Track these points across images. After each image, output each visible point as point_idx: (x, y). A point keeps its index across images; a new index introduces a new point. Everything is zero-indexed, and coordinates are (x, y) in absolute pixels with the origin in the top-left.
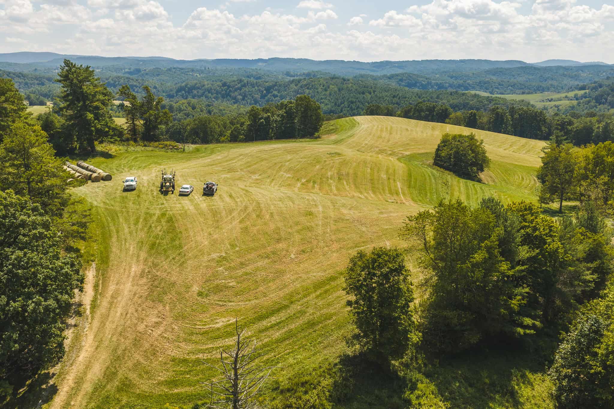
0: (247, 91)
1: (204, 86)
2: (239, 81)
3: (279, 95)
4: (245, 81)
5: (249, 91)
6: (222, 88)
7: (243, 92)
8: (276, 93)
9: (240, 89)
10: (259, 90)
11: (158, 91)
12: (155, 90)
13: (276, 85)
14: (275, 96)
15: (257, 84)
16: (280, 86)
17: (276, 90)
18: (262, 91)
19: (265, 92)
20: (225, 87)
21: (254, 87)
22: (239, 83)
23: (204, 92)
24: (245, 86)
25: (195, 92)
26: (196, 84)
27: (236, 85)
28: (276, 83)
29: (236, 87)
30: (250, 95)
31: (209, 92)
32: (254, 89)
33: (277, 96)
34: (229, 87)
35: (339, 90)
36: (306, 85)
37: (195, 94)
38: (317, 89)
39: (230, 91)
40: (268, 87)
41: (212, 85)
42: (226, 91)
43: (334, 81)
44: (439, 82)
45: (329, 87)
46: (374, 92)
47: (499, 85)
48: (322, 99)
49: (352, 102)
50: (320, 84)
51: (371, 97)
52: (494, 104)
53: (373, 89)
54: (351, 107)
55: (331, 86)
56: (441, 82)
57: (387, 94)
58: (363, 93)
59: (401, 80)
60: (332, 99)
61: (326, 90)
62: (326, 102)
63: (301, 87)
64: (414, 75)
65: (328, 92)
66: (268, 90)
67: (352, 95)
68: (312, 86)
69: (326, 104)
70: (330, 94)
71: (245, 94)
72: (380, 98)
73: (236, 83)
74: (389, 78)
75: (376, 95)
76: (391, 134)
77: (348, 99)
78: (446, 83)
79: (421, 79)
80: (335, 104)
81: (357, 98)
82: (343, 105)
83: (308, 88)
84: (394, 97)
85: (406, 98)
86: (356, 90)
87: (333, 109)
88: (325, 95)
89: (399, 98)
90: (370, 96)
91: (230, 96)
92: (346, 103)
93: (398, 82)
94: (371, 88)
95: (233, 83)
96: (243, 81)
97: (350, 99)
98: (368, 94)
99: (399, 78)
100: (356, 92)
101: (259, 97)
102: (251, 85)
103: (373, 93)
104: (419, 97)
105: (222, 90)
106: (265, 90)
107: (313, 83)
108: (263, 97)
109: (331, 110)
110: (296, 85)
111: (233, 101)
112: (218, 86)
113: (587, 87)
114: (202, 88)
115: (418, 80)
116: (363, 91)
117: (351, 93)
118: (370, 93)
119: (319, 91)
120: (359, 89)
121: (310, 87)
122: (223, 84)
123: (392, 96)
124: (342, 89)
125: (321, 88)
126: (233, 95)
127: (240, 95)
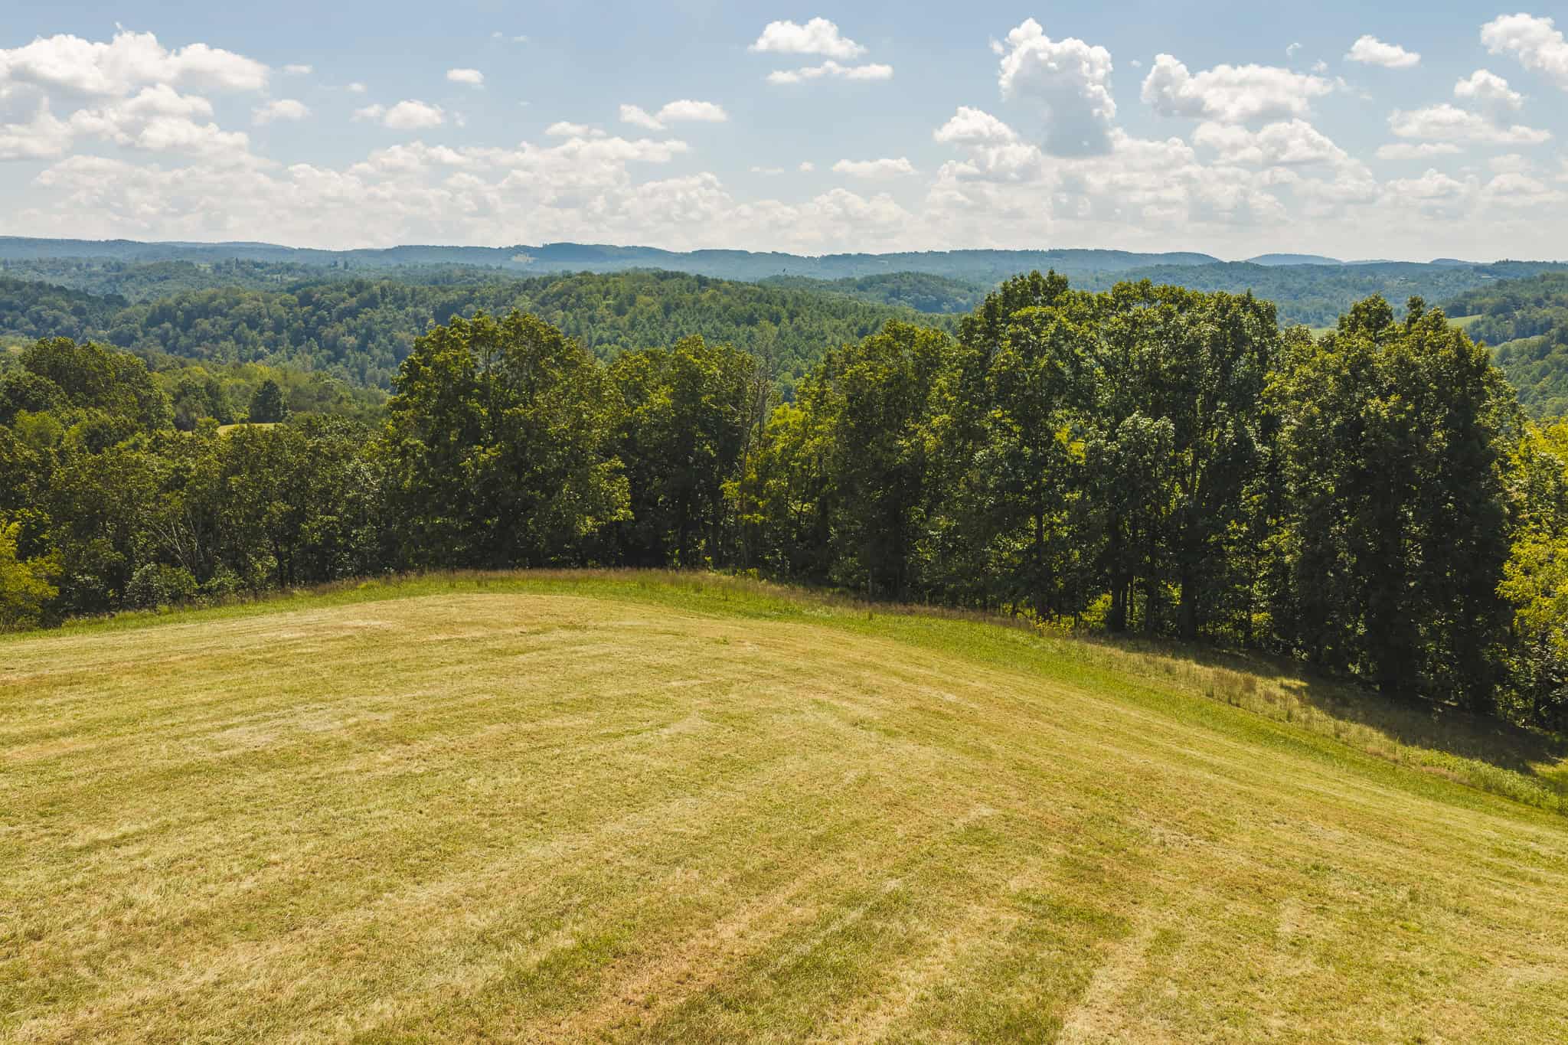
0: (378, 317)
1: (238, 303)
2: (353, 289)
4: (376, 289)
5: (385, 320)
6: (297, 309)
7: (363, 324)
9: (353, 313)
10: (416, 316)
11: (88, 322)
12: (74, 318)
13: (471, 301)
15: (413, 296)
20: (305, 309)
21: (400, 308)
22: (352, 295)
23: (235, 326)
24: (372, 302)
25: (205, 324)
26: (212, 298)
27: (343, 300)
28: (472, 292)
29: (342, 305)
30: (386, 332)
31: (252, 327)
32: (401, 315)
34: (318, 306)
35: (667, 310)
36: (558, 295)
37: (205, 331)
38: (591, 307)
39: (322, 321)
40: (443, 304)
41: (267, 301)
42: (306, 322)
45: (632, 301)
46: (792, 316)
48: (600, 341)
50: (607, 293)
51: (780, 335)
53: (790, 306)
55: (642, 299)
57: (836, 322)
58: (752, 321)
59: (895, 292)
60: (635, 342)
61: (620, 311)
64: (934, 277)
65: (626, 317)
68: (579, 297)
70: (633, 326)
71: (369, 330)
73: (345, 295)
74: (861, 287)
75: (798, 328)
79: (955, 290)
83: (563, 307)
86: (726, 308)
88: (613, 327)
91: (318, 337)
93: (886, 297)
94: (784, 303)
95: (335, 294)
96: (369, 287)
98: (767, 324)
99: (889, 286)
100: (726, 316)
102: (395, 300)
103: (786, 321)
105: (296, 318)
106: (436, 315)
107: (583, 290)
111: (325, 352)
112: (284, 305)
113: (1469, 308)
114: (231, 311)
115: (944, 292)
116: (752, 315)
117: (704, 322)
118: (776, 320)
119: (598, 316)
120: (738, 308)
121: (572, 300)
122: (300, 299)
123: (855, 330)
124: (678, 306)
125: (608, 306)
126: (327, 332)
127: (350, 332)
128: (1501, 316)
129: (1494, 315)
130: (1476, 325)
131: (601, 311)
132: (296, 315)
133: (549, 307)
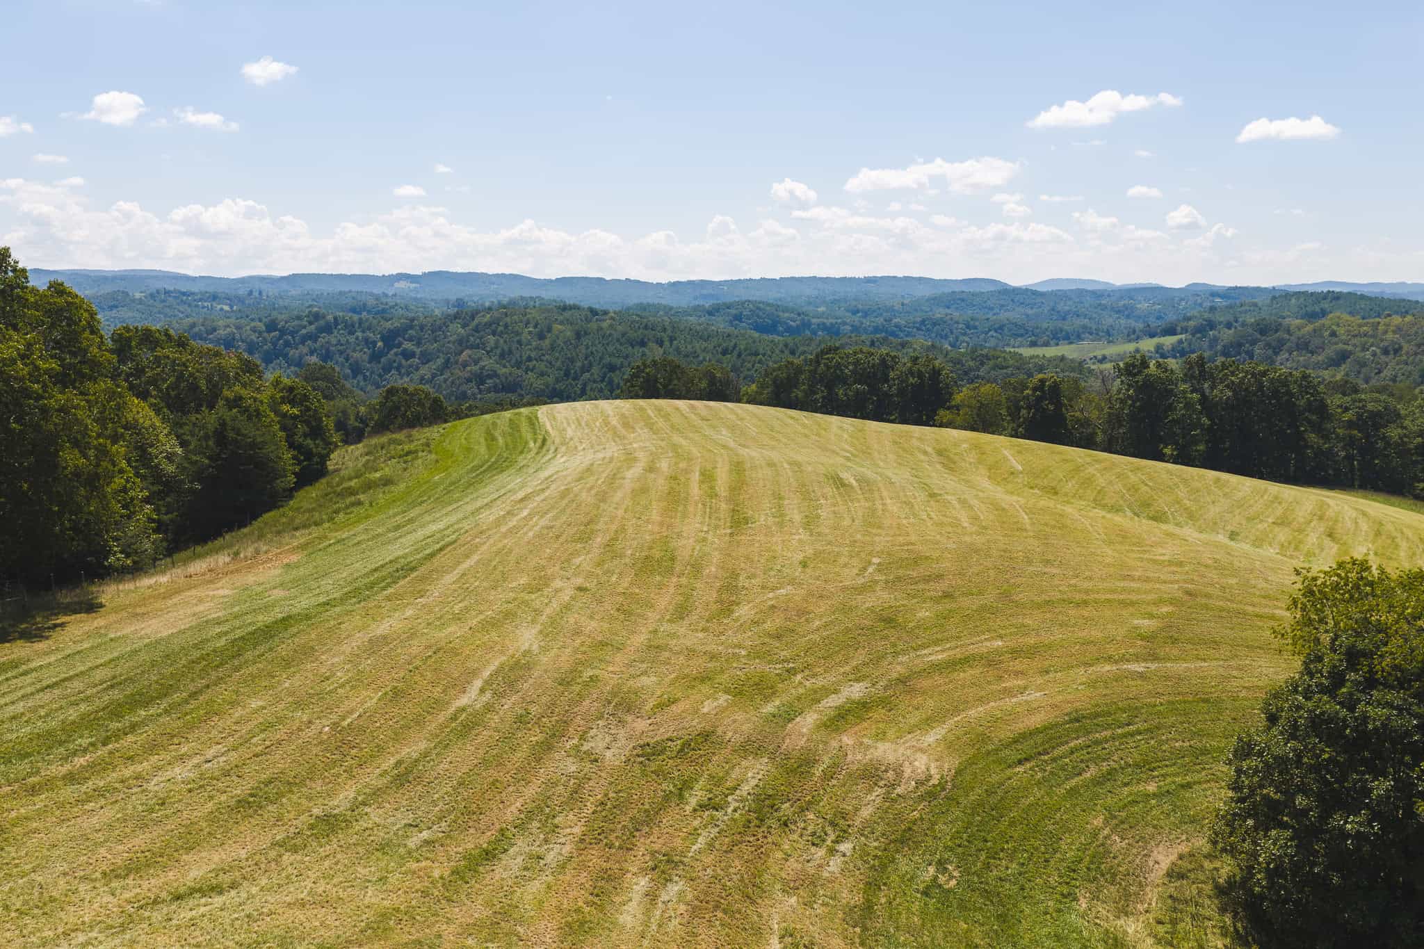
0: (334, 341)
1: (214, 330)
2: (312, 318)
3: (418, 351)
4: (330, 318)
5: (339, 343)
6: (265, 335)
7: (322, 346)
8: (408, 345)
9: (313, 337)
10: (366, 340)
13: (411, 327)
14: (408, 355)
15: (360, 324)
16: (422, 328)
17: (410, 340)
18: (374, 343)
19: (380, 344)
20: (273, 334)
21: (351, 333)
22: (310, 323)
24: (328, 329)
26: (193, 325)
27: (305, 327)
28: (412, 320)
29: (304, 331)
30: (341, 353)
32: (352, 339)
33: (413, 355)
34: (283, 332)
35: (578, 335)
36: (489, 324)
38: (518, 334)
39: (287, 344)
40: (390, 331)
41: (238, 328)
42: (275, 345)
43: (567, 314)
44: (828, 322)
45: (549, 330)
46: (672, 339)
47: (968, 327)
48: (529, 359)
49: (612, 368)
50: (528, 323)
51: (664, 353)
52: (993, 369)
53: (669, 332)
54: (611, 382)
55: (557, 327)
56: (834, 321)
57: (705, 344)
58: (643, 344)
59: (738, 318)
60: (557, 359)
61: (541, 337)
62: (542, 366)
63: (476, 330)
64: (768, 305)
65: (547, 342)
66: (391, 338)
67: (611, 349)
68: (506, 326)
69: (542, 374)
70: (553, 348)
71: (328, 350)
72: (687, 356)
73: (305, 323)
74: (710, 313)
75: (678, 350)
76: (739, 521)
77: (601, 358)
78: (845, 323)
79: (786, 315)
80: (567, 374)
81: (627, 357)
82: (587, 375)
83: (494, 334)
84: (725, 352)
85: (756, 354)
86: (623, 335)
87: (559, 386)
88: (537, 348)
89: (739, 355)
90: (661, 351)
91: (285, 356)
92: (595, 370)
93: (731, 322)
94: (665, 330)
95: (296, 322)
96: (324, 317)
97: (607, 360)
98: (652, 345)
99: (733, 311)
100: (623, 340)
101: (366, 357)
102: (346, 327)
103: (667, 343)
104: (793, 353)
105: (265, 342)
106: (382, 339)
107: (508, 319)
108: (375, 357)
109: (554, 389)
110: (464, 326)
111: (293, 368)
112: (255, 331)
113: (1179, 329)
114: (211, 336)
115: (778, 316)
116: (643, 339)
117: (608, 344)
118: (661, 343)
119: (524, 340)
120: (632, 334)
121: (500, 328)
122: (267, 326)
123: (720, 350)
124: (586, 333)
125: (530, 333)
126: (292, 353)
127: (312, 353)
128: (1199, 335)
129: (1193, 335)
130: (1180, 342)
131: (525, 337)
132: (264, 339)
133: (482, 333)
